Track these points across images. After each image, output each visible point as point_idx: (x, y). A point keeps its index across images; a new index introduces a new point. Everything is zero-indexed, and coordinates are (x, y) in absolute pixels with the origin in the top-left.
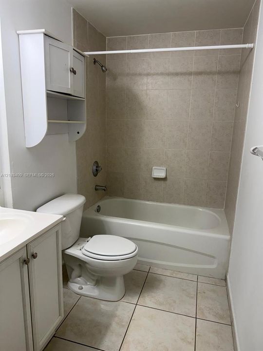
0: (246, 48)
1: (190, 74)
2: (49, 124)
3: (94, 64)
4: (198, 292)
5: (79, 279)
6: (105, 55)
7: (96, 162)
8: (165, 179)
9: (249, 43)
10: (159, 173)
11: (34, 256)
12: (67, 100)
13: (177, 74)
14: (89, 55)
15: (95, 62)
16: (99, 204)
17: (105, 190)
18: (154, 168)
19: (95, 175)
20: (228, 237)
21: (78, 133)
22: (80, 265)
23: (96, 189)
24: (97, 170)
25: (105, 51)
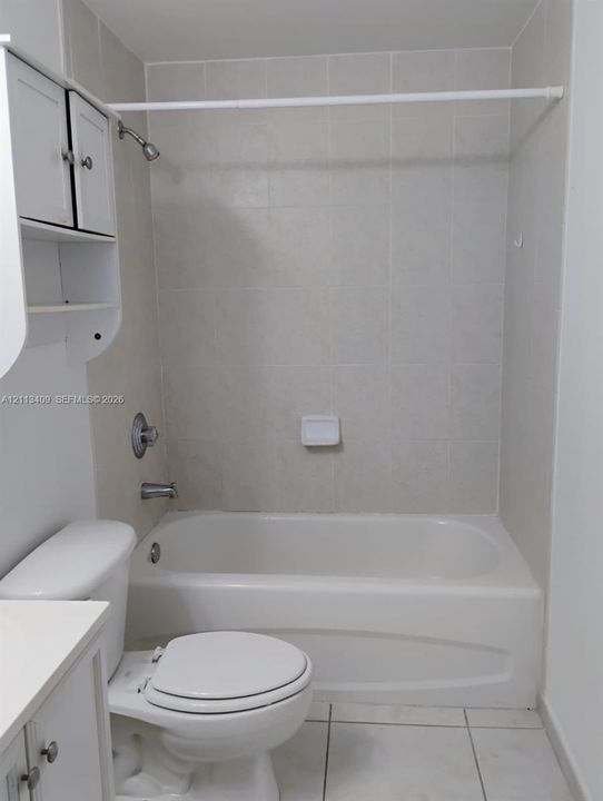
0: (544, 97)
1: (385, 164)
2: (31, 317)
3: (121, 138)
4: (478, 757)
5: (135, 780)
6: (143, 113)
7: (140, 416)
8: (336, 448)
9: (552, 86)
10: (321, 431)
11: (48, 754)
12: (59, 243)
13: (347, 165)
14: (120, 112)
15: (121, 132)
16: (156, 537)
17: (172, 496)
18: (304, 418)
19: (139, 455)
20: (535, 592)
21: (98, 337)
22: (136, 737)
23: (144, 496)
24: (144, 440)
25: (144, 101)
